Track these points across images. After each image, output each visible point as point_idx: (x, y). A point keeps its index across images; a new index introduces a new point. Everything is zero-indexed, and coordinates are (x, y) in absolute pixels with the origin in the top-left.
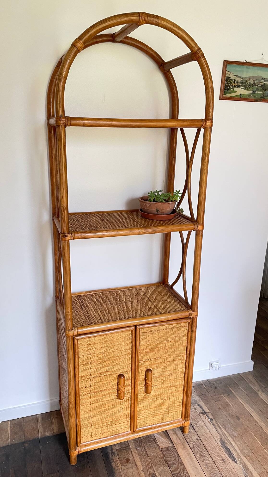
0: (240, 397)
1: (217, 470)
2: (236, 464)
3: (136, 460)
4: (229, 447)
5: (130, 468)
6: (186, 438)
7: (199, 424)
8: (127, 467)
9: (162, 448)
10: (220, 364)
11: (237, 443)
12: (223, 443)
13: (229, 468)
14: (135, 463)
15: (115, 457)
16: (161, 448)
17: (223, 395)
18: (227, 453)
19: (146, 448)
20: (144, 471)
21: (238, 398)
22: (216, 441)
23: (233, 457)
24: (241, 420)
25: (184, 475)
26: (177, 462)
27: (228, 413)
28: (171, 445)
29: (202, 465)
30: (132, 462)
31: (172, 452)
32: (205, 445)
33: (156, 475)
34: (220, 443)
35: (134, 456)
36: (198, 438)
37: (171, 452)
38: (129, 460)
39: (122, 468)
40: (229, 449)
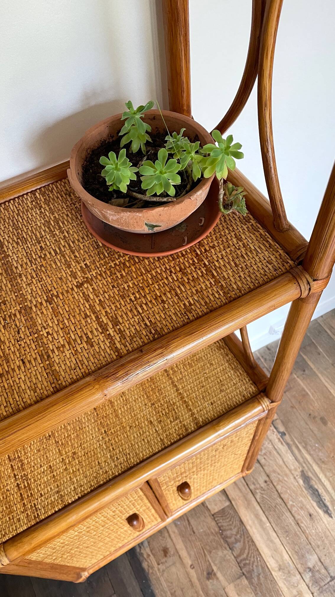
0: (322, 373)
1: (303, 538)
2: (331, 519)
3: (178, 547)
4: (316, 487)
5: (171, 565)
6: (249, 483)
7: (265, 449)
8: (167, 565)
9: (215, 514)
11: (328, 474)
12: (306, 480)
13: (320, 531)
14: (178, 553)
15: (145, 550)
16: (213, 513)
17: (296, 374)
19: (190, 519)
20: (194, 568)
21: (320, 375)
22: (295, 478)
23: (325, 506)
24: (329, 425)
25: (255, 559)
26: (241, 537)
27: (307, 414)
28: (228, 503)
29: (279, 532)
30: (172, 553)
31: (231, 519)
32: (279, 491)
33: (213, 570)
34: (301, 482)
35: (174, 539)
36: (267, 479)
37: (229, 519)
38: (168, 549)
39: (159, 570)
40: (317, 490)
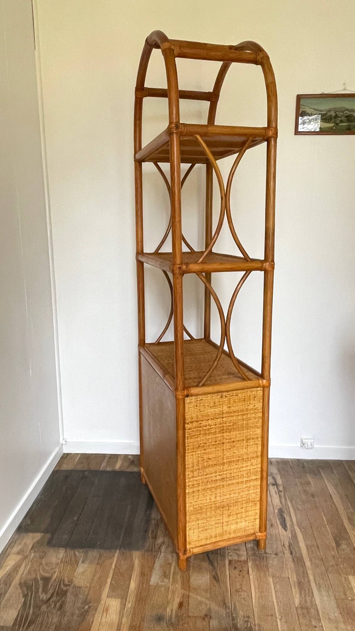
0: (328, 480)
2: (285, 531)
10: (314, 442)
11: (298, 515)
12: (281, 511)
17: (309, 474)
18: (281, 520)
21: (325, 480)
23: (285, 525)
24: (316, 499)
27: (303, 490)
34: (276, 511)
40: (285, 518)
